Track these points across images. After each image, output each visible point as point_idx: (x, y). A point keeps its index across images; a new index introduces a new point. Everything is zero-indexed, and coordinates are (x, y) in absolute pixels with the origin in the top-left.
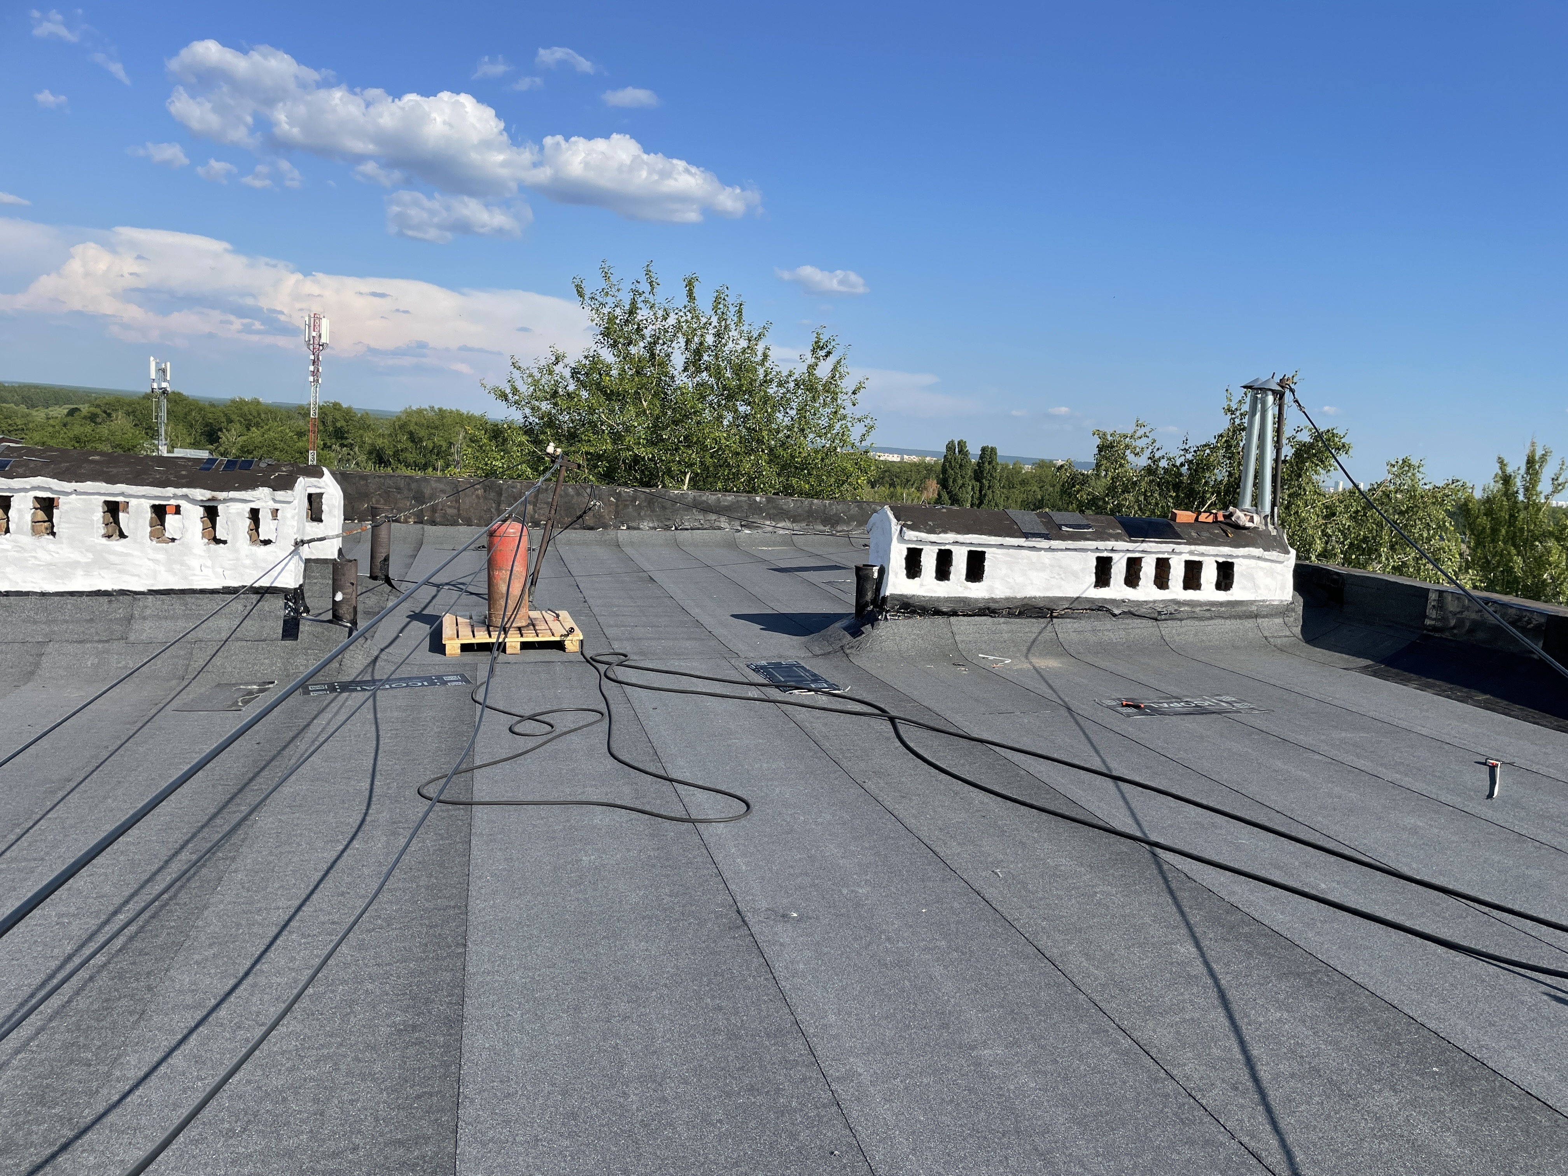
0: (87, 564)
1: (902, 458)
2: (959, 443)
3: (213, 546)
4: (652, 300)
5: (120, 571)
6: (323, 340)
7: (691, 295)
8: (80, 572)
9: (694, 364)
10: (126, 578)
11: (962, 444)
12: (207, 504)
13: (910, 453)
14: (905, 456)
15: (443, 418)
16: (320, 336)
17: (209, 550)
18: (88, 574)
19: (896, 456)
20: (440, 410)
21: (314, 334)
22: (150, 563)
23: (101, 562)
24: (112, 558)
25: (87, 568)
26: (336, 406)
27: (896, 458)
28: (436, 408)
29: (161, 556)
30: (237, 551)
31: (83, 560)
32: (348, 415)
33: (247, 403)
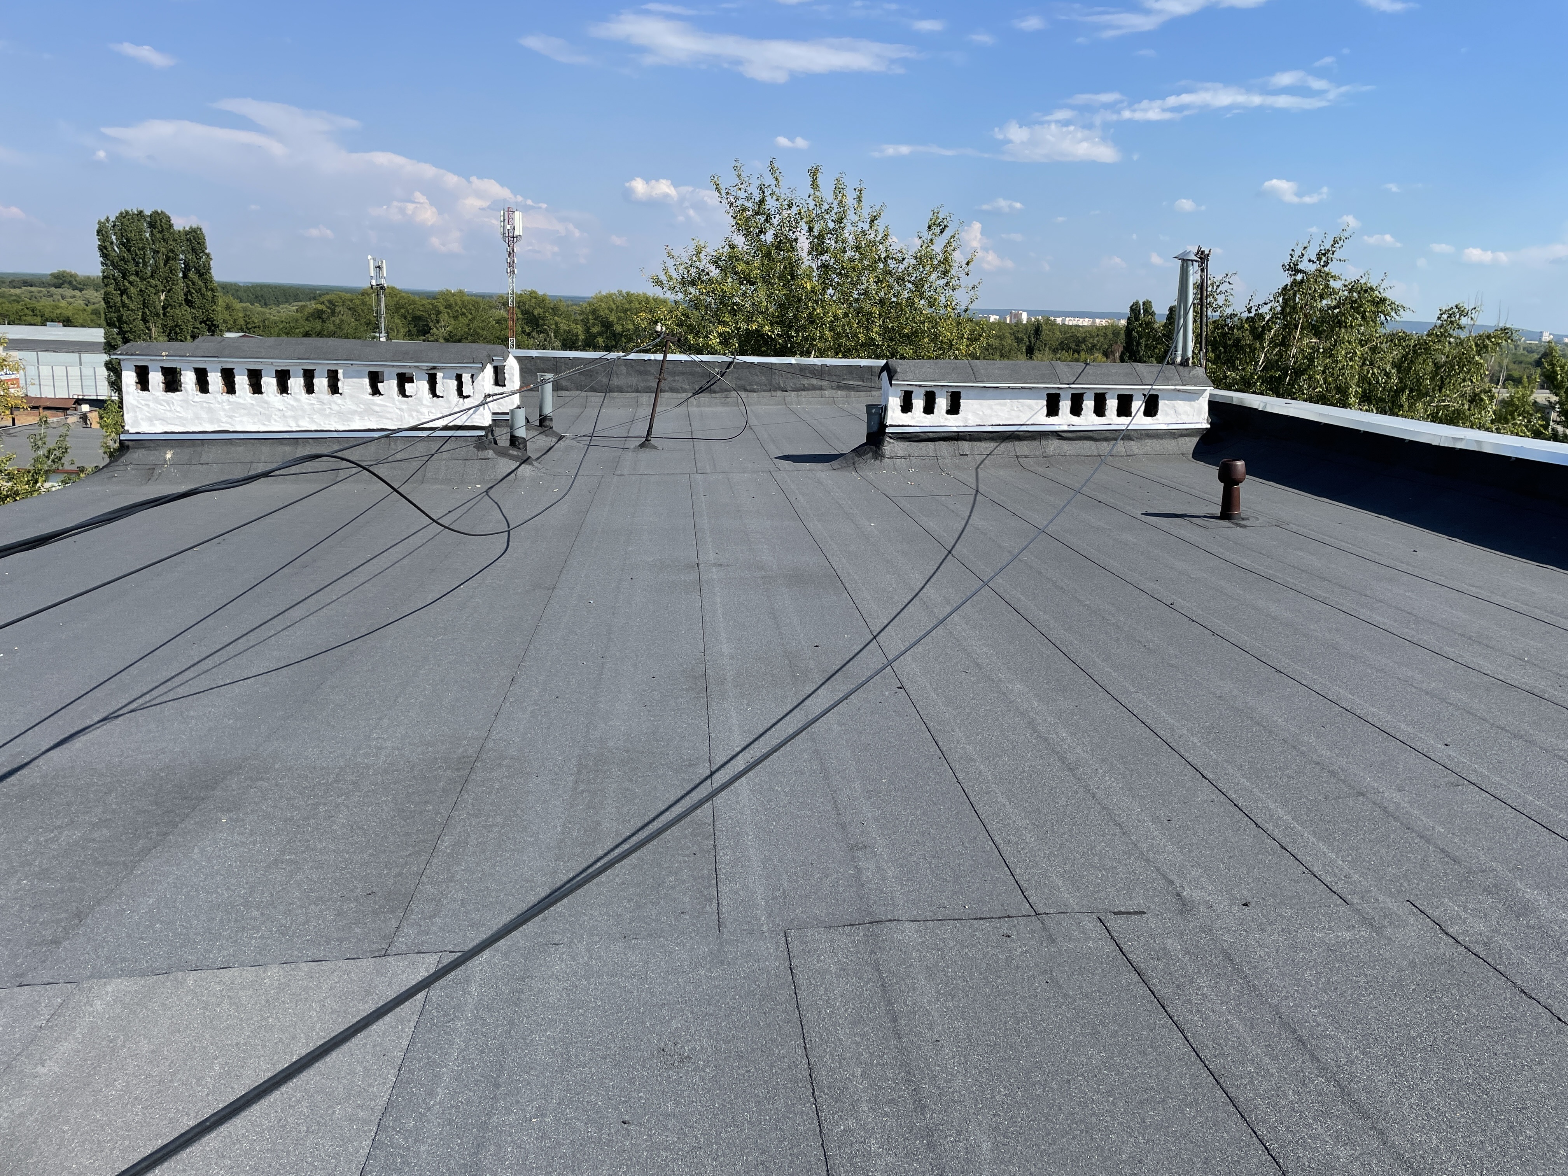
0: (361, 412)
1: (1094, 322)
2: (1144, 304)
3: (435, 399)
4: (777, 193)
5: (381, 417)
6: (517, 233)
7: (814, 185)
8: (357, 418)
9: (818, 249)
10: (385, 421)
11: (1147, 305)
12: (430, 372)
13: (1101, 316)
14: (1098, 321)
15: (630, 302)
16: (514, 229)
17: (433, 402)
18: (362, 418)
19: (1087, 320)
20: (628, 294)
21: (508, 227)
22: (397, 411)
23: (370, 411)
24: (377, 409)
25: (361, 415)
26: (532, 295)
27: (1086, 322)
28: (624, 293)
29: (404, 407)
30: (449, 402)
31: (359, 410)
32: (541, 301)
33: (453, 295)
